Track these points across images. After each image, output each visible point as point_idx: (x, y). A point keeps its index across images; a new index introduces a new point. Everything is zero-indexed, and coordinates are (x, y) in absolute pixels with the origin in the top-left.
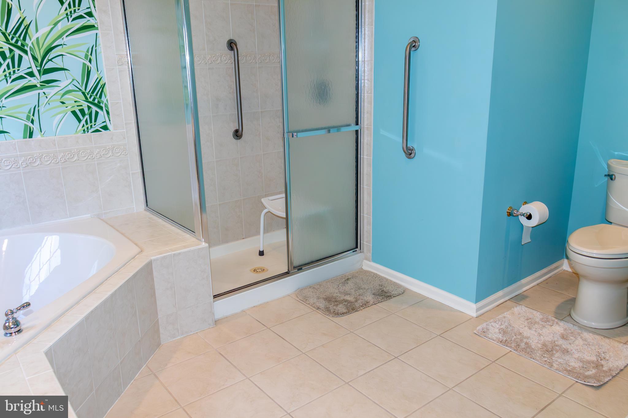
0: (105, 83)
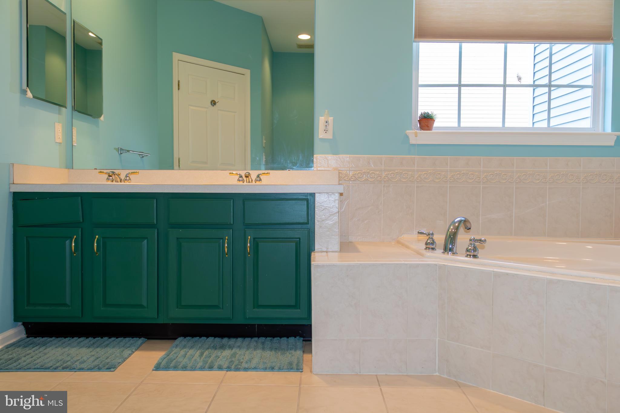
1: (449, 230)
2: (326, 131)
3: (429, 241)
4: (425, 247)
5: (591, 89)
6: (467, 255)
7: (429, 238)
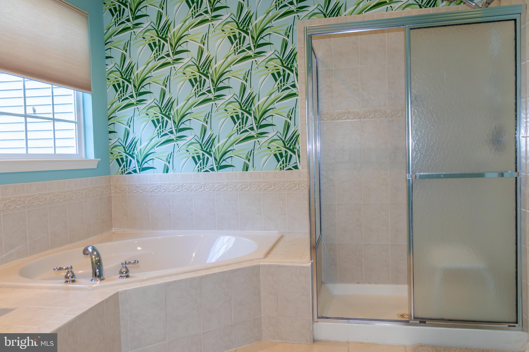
0: (299, 134)
3: (69, 275)
4: (64, 281)
5: (74, 124)
6: (121, 276)
7: (68, 272)
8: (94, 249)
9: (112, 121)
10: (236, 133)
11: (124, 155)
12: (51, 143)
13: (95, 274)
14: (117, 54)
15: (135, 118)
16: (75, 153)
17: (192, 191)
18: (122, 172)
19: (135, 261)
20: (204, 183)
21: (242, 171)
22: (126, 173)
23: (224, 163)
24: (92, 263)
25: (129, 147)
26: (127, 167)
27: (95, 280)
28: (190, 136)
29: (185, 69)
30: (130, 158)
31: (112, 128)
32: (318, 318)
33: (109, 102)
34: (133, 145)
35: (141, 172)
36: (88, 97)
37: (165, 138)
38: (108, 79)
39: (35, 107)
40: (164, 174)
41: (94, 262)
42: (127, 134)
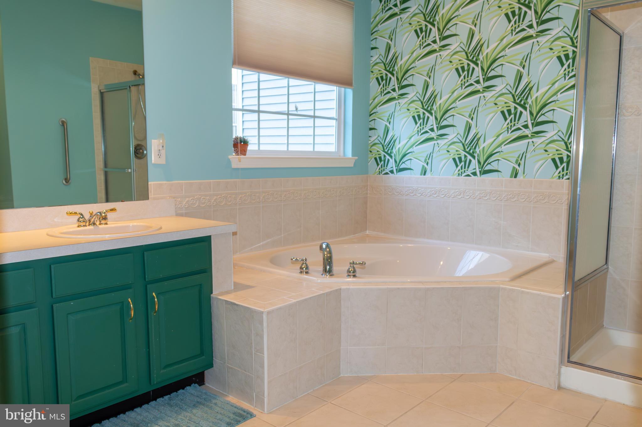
1: (324, 255)
2: (159, 156)
3: (303, 266)
4: (300, 271)
5: (335, 121)
6: (348, 275)
7: (303, 263)
8: (328, 246)
9: (372, 117)
10: (506, 132)
11: (383, 153)
12: (311, 140)
13: (325, 271)
14: (381, 43)
15: (396, 114)
16: (334, 151)
17: (450, 197)
18: (379, 172)
19: (363, 262)
20: (463, 190)
21: (509, 177)
22: (383, 173)
23: (488, 168)
24: (324, 259)
25: (388, 145)
26: (384, 167)
27: (325, 275)
28: (452, 134)
29: (452, 56)
30: (388, 157)
31: (372, 125)
32: (568, 362)
33: (372, 97)
34: (392, 142)
35: (398, 173)
36: (350, 92)
37: (426, 136)
38: (372, 72)
39: (298, 105)
40: (421, 176)
41: (326, 258)
42: (387, 131)
